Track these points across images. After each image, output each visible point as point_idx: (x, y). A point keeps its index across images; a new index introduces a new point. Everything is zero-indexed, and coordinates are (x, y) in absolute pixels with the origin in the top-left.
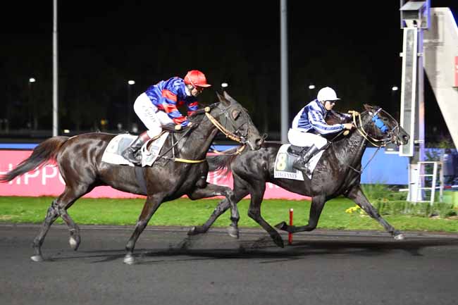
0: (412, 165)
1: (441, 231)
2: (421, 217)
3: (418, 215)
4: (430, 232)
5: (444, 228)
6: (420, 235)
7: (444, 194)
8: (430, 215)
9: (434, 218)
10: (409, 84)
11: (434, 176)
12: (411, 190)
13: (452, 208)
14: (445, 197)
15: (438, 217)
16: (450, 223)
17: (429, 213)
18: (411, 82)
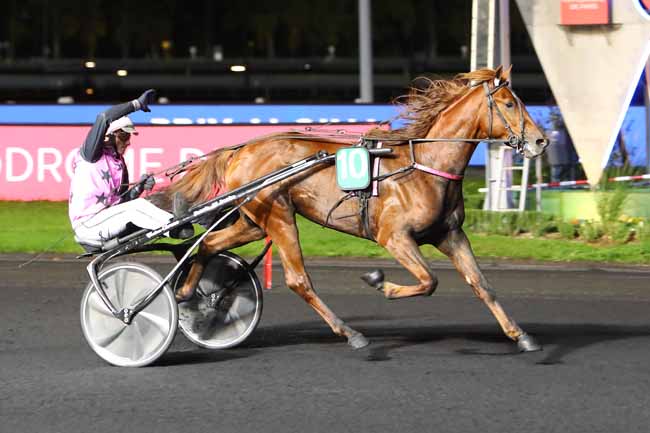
0: (492, 152)
1: (527, 259)
2: (502, 234)
3: (497, 233)
4: (511, 260)
5: (534, 254)
6: (495, 265)
7: (542, 197)
8: (516, 231)
9: (523, 237)
10: (483, 23)
11: (525, 169)
12: (490, 191)
13: (551, 219)
14: (544, 202)
15: (529, 236)
16: (545, 245)
17: (515, 228)
18: (487, 19)
